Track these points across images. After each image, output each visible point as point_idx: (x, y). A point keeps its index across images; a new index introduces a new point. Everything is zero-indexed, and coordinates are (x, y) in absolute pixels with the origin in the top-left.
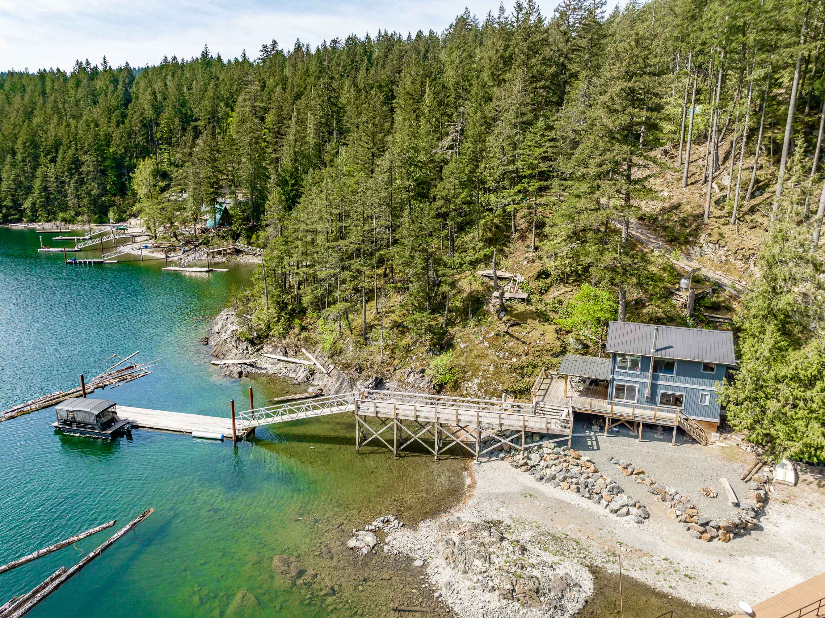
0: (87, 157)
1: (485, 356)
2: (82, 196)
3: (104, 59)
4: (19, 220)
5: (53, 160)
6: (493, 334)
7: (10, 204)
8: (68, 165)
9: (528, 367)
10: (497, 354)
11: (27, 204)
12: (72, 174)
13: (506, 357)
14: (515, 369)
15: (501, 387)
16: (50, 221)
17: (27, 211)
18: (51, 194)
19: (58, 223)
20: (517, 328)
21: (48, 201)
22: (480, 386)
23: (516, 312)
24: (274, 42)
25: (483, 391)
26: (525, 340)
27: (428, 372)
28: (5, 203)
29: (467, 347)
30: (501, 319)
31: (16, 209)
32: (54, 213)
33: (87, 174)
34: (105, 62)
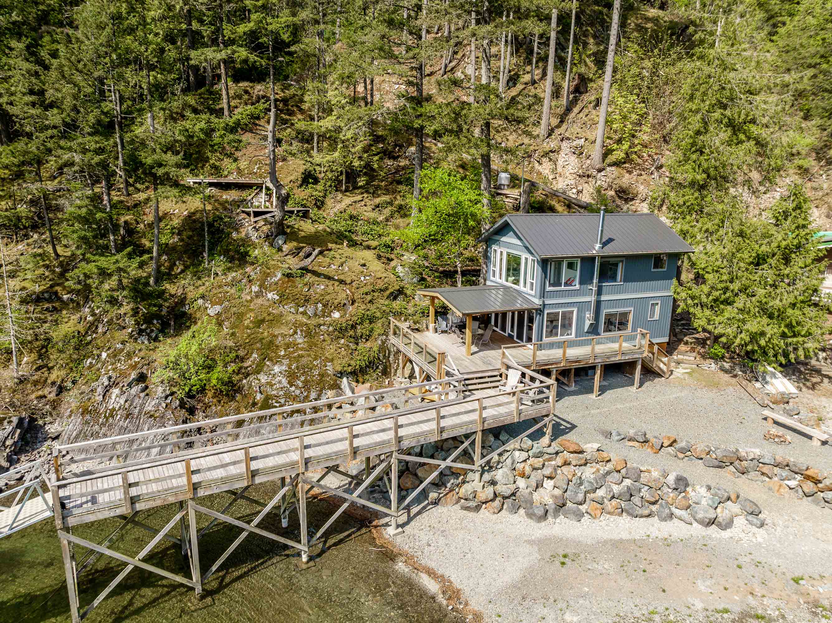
1: (276, 320)
6: (279, 275)
9: (361, 323)
10: (301, 310)
13: (318, 313)
14: (341, 331)
15: (330, 369)
22: (292, 376)
23: (303, 234)
25: (301, 384)
26: (342, 277)
27: (154, 379)
29: (226, 310)
30: (280, 249)
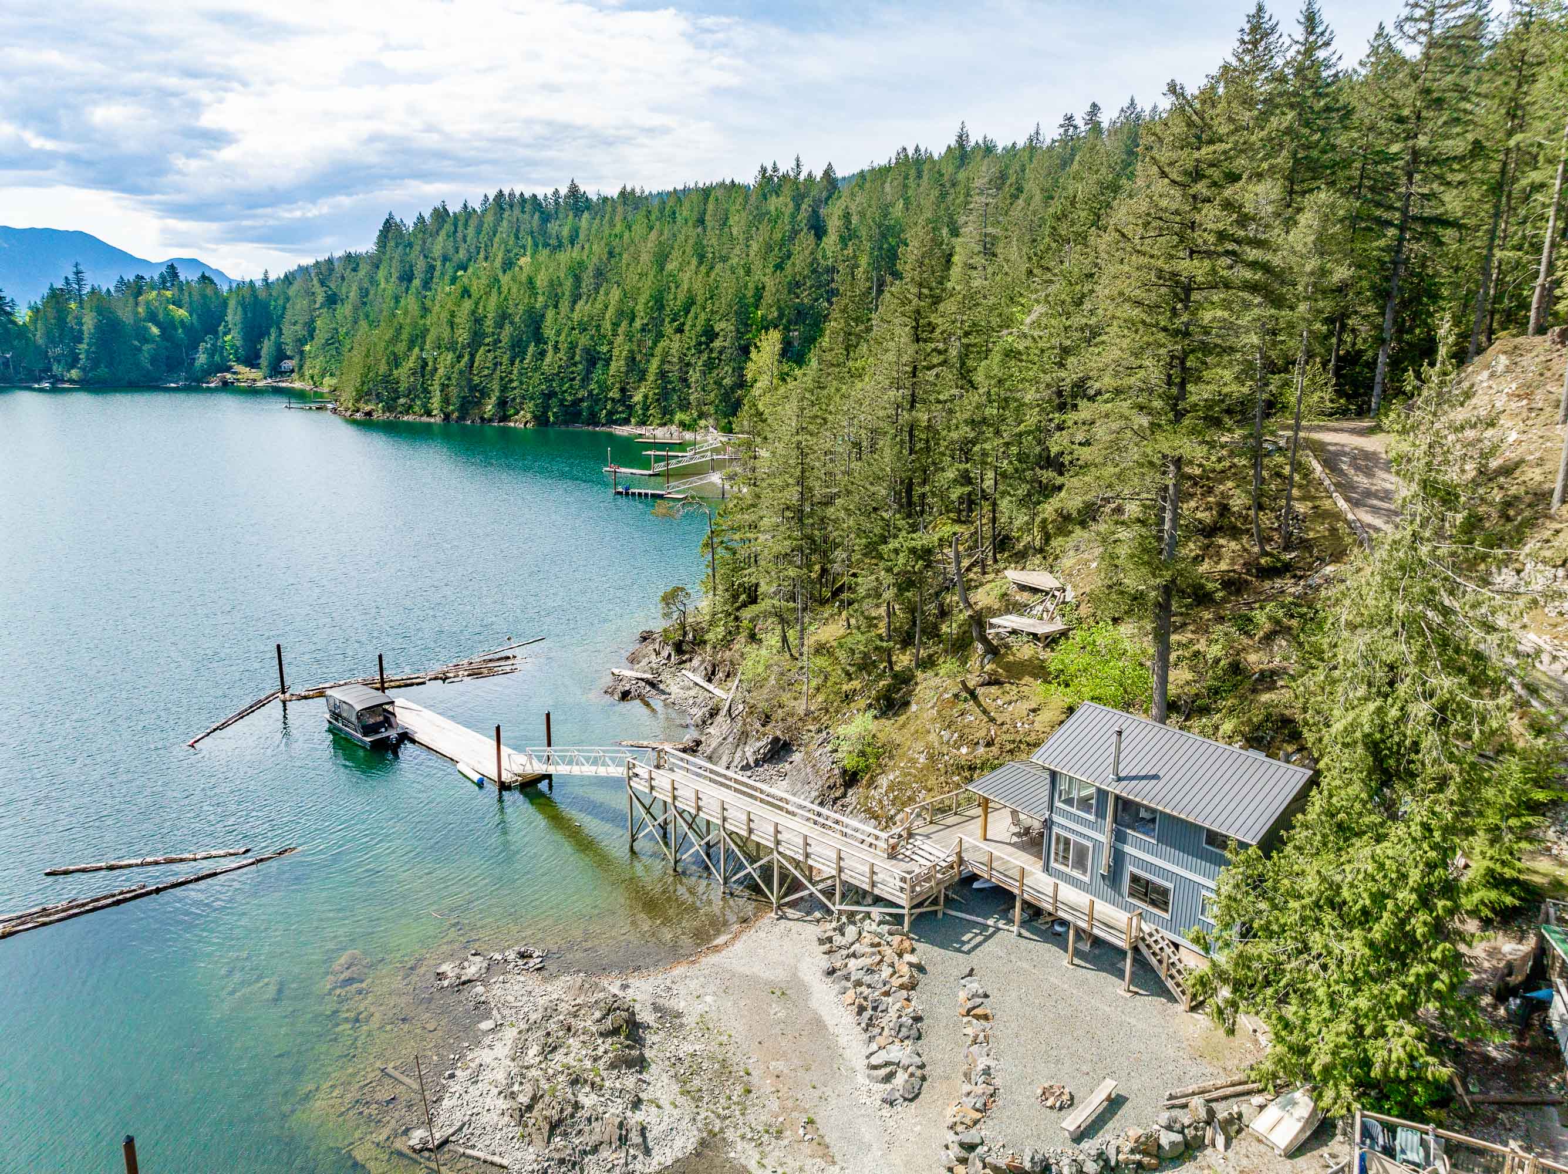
0: (723, 325)
2: (709, 388)
3: (798, 160)
4: (626, 422)
5: (680, 330)
6: (950, 694)
7: (617, 396)
8: (697, 337)
10: (942, 733)
11: (638, 398)
12: (700, 352)
13: (952, 742)
14: (959, 768)
16: (665, 424)
17: (638, 407)
18: (670, 382)
19: (674, 428)
20: (994, 690)
21: (664, 395)
23: (1011, 659)
24: (1094, 106)
26: (997, 716)
28: (611, 394)
29: (917, 710)
31: (624, 405)
32: (672, 413)
33: (721, 353)
34: (798, 166)
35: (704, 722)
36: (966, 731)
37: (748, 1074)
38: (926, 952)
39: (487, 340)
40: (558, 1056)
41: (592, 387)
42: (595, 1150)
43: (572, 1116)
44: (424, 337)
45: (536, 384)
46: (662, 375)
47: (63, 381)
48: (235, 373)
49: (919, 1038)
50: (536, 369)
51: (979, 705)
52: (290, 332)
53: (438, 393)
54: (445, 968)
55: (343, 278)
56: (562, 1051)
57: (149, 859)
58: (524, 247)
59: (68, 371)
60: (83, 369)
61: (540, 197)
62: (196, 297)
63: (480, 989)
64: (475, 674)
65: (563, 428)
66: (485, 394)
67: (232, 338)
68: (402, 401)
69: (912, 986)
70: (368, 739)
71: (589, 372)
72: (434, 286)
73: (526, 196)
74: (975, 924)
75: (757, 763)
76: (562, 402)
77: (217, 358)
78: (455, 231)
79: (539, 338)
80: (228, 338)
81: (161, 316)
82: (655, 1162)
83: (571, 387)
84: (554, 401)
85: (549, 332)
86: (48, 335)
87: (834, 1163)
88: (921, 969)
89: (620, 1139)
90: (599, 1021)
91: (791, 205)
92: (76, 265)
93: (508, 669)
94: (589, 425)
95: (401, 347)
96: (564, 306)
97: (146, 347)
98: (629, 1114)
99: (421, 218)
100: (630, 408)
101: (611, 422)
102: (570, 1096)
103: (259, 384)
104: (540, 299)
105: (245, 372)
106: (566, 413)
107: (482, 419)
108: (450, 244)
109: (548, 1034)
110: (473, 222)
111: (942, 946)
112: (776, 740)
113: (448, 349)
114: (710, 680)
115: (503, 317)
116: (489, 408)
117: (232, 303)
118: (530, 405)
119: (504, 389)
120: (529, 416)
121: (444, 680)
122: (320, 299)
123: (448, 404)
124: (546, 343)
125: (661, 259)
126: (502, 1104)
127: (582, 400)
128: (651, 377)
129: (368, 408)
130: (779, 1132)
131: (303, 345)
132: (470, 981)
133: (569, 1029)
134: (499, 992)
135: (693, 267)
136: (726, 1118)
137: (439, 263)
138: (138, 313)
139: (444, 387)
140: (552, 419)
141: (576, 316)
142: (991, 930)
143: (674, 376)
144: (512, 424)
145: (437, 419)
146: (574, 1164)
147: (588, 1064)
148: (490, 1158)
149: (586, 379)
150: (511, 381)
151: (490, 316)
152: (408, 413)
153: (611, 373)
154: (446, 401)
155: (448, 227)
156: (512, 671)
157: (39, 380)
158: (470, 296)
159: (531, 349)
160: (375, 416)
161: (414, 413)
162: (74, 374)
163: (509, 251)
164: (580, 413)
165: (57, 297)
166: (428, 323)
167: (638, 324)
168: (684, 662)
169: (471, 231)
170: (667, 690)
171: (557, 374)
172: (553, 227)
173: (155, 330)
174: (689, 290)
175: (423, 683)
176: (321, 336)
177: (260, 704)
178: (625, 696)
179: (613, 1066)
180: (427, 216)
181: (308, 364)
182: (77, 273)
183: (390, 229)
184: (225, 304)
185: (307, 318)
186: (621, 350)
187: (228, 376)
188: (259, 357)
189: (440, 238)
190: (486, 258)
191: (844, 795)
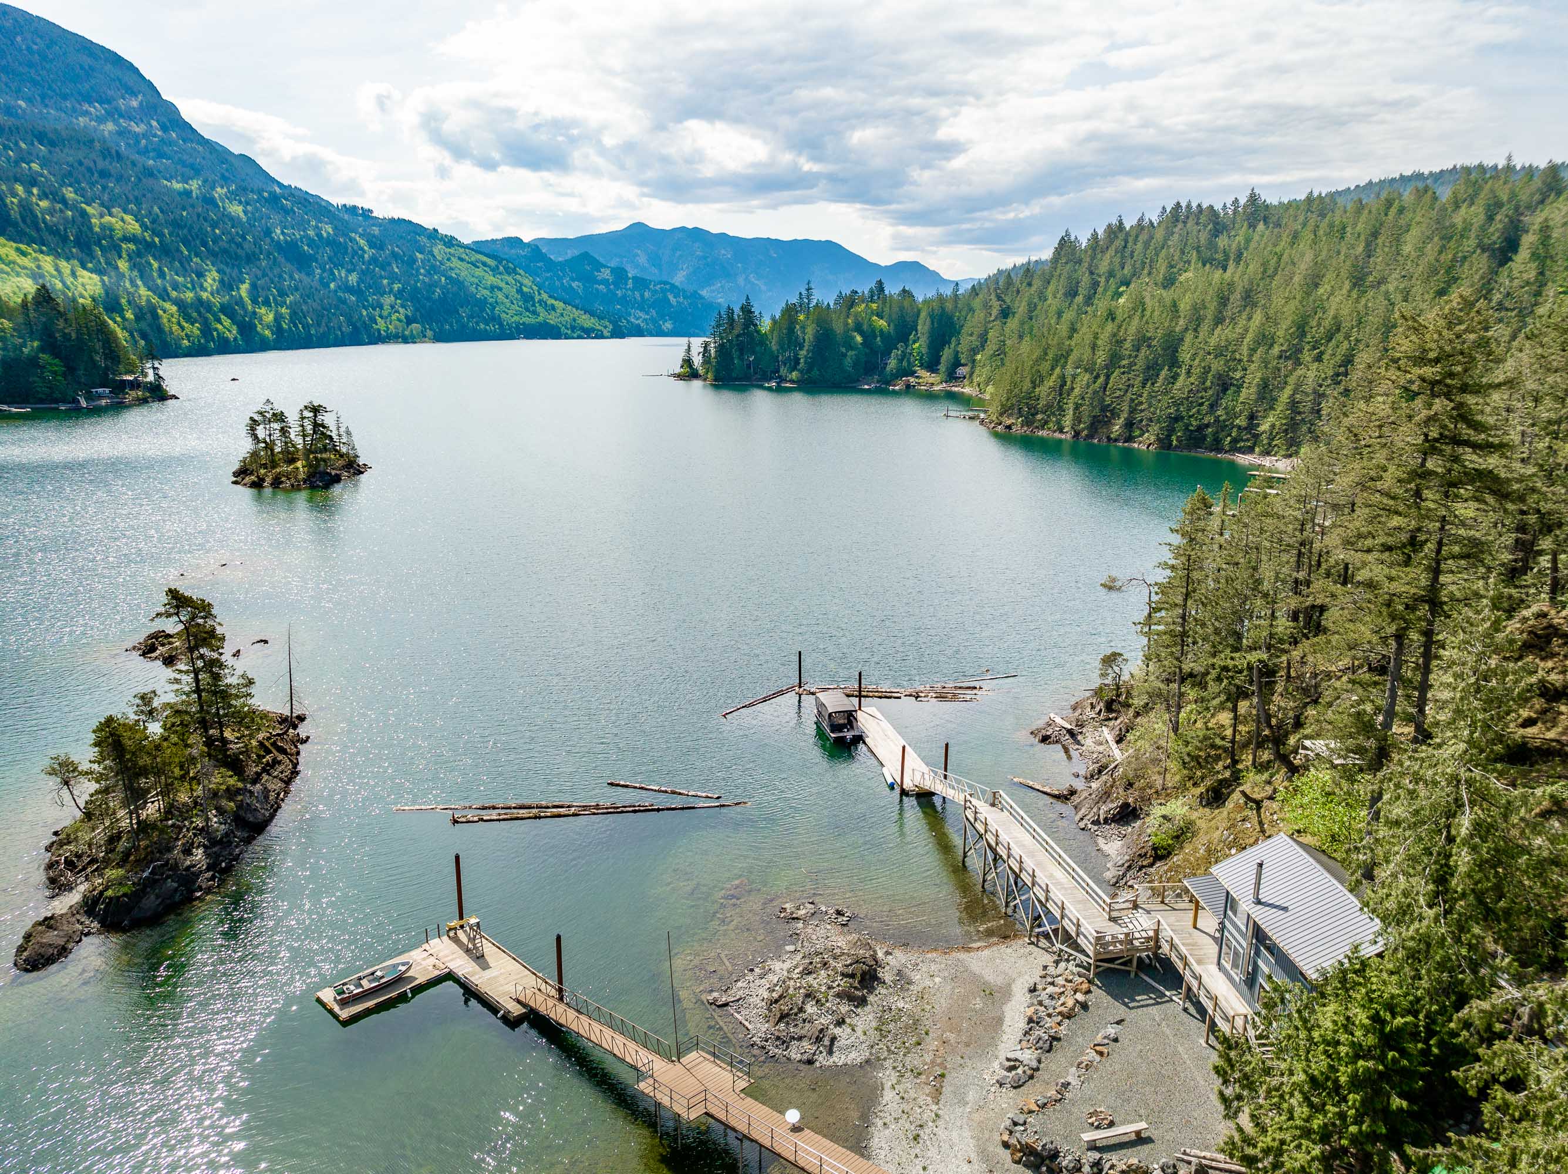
4: (1250, 450)
5: (1319, 359)
7: (1244, 423)
8: (1335, 367)
11: (1264, 426)
17: (1264, 436)
18: (1301, 413)
21: (1292, 425)
28: (1238, 422)
31: (1250, 433)
35: (1092, 776)
36: (1241, 835)
37: (927, 1034)
38: (1099, 996)
39: (1124, 362)
40: (810, 978)
41: (1219, 413)
42: (800, 1039)
43: (796, 1014)
44: (1066, 358)
45: (1163, 408)
46: (1293, 405)
47: (787, 381)
48: (917, 377)
49: (1049, 1051)
50: (1166, 393)
51: (1259, 816)
52: (966, 341)
53: (1071, 412)
54: (787, 906)
55: (1018, 292)
56: (814, 976)
57: (663, 789)
58: (1189, 262)
59: (791, 373)
60: (801, 372)
61: (1218, 207)
62: (896, 309)
63: (800, 925)
64: (941, 697)
65: (1185, 453)
66: (1115, 414)
67: (919, 345)
68: (1039, 417)
69: (1069, 1016)
70: (833, 735)
71: (1218, 398)
72: (1096, 302)
73: (1204, 206)
74: (1154, 990)
75: (1106, 821)
76: (1187, 426)
77: (905, 363)
78: (1125, 247)
79: (1174, 363)
80: (917, 345)
81: (865, 327)
82: (831, 1060)
83: (1198, 412)
84: (1179, 426)
85: (1185, 355)
86: (781, 343)
87: (937, 1104)
88: (1085, 1006)
89: (817, 1038)
90: (847, 966)
91: (1482, 217)
92: (808, 283)
93: (968, 697)
94: (1211, 451)
95: (1046, 366)
96: (1204, 328)
97: (850, 353)
98: (832, 1027)
99: (1095, 235)
100: (1256, 436)
101: (1234, 449)
102: (800, 1003)
103: (936, 388)
104: (1181, 322)
105: (926, 376)
106: (1190, 438)
107: (1109, 438)
108: (1117, 260)
109: (811, 963)
110: (1144, 237)
111: (1115, 997)
112: (1126, 805)
113: (1086, 370)
114: (1118, 742)
115: (1143, 340)
116: (1117, 428)
117: (923, 315)
118: (1155, 428)
119: (1133, 411)
120: (1153, 438)
121: (917, 698)
122: (995, 312)
123: (1080, 422)
124: (1180, 367)
125: (1314, 282)
126: (766, 995)
127: (1207, 426)
128: (1280, 407)
129: (1009, 422)
130: (920, 1074)
131: (976, 354)
132: (797, 918)
133: (825, 964)
134: (810, 931)
135: (1344, 291)
136: (893, 1053)
137: (1103, 280)
138: (848, 324)
139: (1077, 407)
140: (1175, 443)
141: (1213, 341)
142: (1166, 999)
143: (1306, 406)
144: (1136, 445)
145: (1067, 436)
146: (784, 1042)
147: (823, 989)
148: (744, 1022)
149: (1213, 407)
150: (1141, 403)
151: (1130, 338)
152: (1043, 428)
153: (1241, 400)
154: (1078, 419)
155: (1119, 243)
156: (971, 700)
157: (769, 380)
158: (1113, 319)
159: (1164, 373)
160: (1014, 428)
161: (1049, 429)
162: (794, 375)
163: (1172, 267)
164: (1204, 437)
165: (790, 311)
166: (1073, 343)
167: (1276, 350)
168: (1110, 719)
169: (1139, 246)
170: (1083, 742)
171: (1187, 398)
172: (1222, 242)
173: (859, 339)
174: (1335, 317)
175: (899, 698)
176: (991, 347)
177: (781, 693)
178: (1045, 739)
179: (838, 995)
180: (1100, 232)
181: (977, 372)
182: (808, 290)
183: (1065, 245)
184: (919, 312)
185: (980, 330)
186: (1254, 376)
187: (912, 379)
188: (938, 363)
189: (1108, 256)
190: (1150, 274)
191: (1151, 865)
